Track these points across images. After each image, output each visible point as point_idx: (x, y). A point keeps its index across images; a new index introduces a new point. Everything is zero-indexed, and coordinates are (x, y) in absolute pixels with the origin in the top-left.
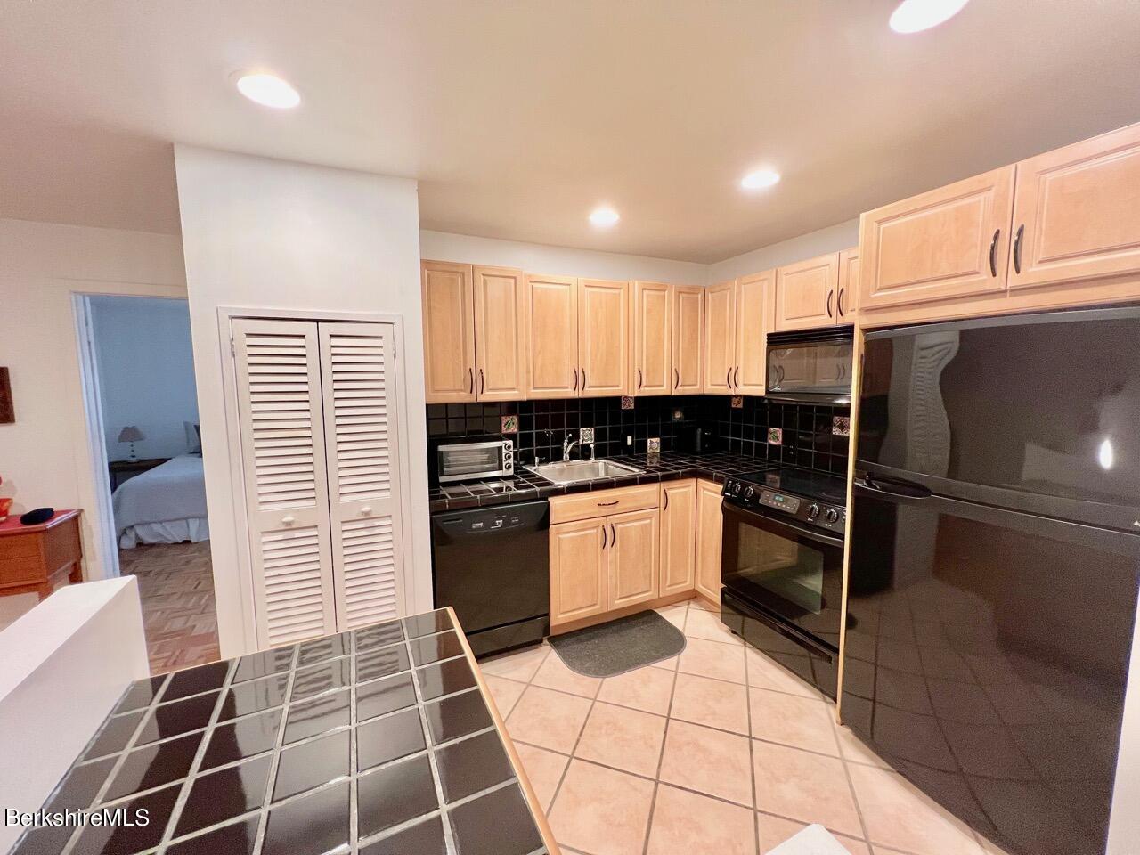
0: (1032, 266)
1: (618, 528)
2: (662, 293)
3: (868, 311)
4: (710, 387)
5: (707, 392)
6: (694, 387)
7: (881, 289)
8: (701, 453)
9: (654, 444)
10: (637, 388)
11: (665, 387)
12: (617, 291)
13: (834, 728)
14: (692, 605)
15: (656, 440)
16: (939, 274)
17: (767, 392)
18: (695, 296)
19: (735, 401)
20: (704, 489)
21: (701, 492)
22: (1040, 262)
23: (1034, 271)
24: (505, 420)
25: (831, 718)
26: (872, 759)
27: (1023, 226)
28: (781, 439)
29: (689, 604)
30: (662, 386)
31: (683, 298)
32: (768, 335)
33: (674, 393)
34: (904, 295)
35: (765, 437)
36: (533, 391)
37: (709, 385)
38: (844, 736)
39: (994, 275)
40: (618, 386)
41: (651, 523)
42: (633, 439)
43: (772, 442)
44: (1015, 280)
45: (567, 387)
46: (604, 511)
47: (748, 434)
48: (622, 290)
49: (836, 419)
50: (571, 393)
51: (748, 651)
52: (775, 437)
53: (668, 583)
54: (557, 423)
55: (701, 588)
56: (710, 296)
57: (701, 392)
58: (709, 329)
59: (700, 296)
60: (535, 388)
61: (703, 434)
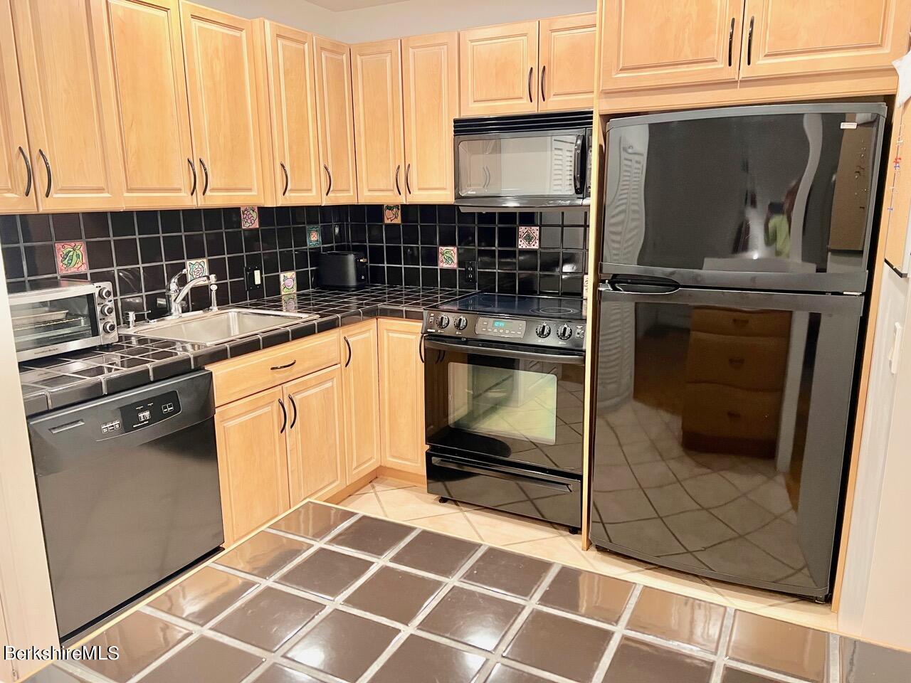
0: (759, 60)
1: (297, 399)
2: (300, 47)
3: (608, 94)
4: (366, 193)
5: (362, 201)
6: (345, 194)
7: (623, 70)
8: (358, 288)
9: (288, 280)
10: (280, 192)
11: (314, 193)
12: (237, 34)
13: (582, 555)
14: (378, 488)
15: (291, 275)
16: (682, 59)
17: (458, 197)
18: (339, 57)
19: (388, 214)
20: (388, 330)
21: (385, 334)
22: (766, 56)
23: (763, 65)
24: (62, 249)
25: (575, 548)
26: (624, 568)
27: (753, 17)
28: (456, 261)
29: (373, 487)
30: (310, 190)
31: (326, 57)
32: (455, 121)
33: (325, 202)
34: (648, 77)
35: (434, 260)
36: (126, 194)
37: (366, 190)
38: (594, 558)
39: (730, 65)
40: (250, 190)
41: (333, 386)
42: (261, 274)
43: (445, 266)
44: (746, 72)
45: (179, 190)
46: (280, 376)
47: (412, 259)
48: (244, 33)
49: (522, 230)
50: (184, 200)
51: (467, 514)
52: (448, 258)
53: (355, 465)
54: (151, 252)
55: (391, 461)
56: (358, 60)
57: (354, 202)
58: (360, 109)
59: (344, 57)
60: (130, 190)
61: (357, 262)
